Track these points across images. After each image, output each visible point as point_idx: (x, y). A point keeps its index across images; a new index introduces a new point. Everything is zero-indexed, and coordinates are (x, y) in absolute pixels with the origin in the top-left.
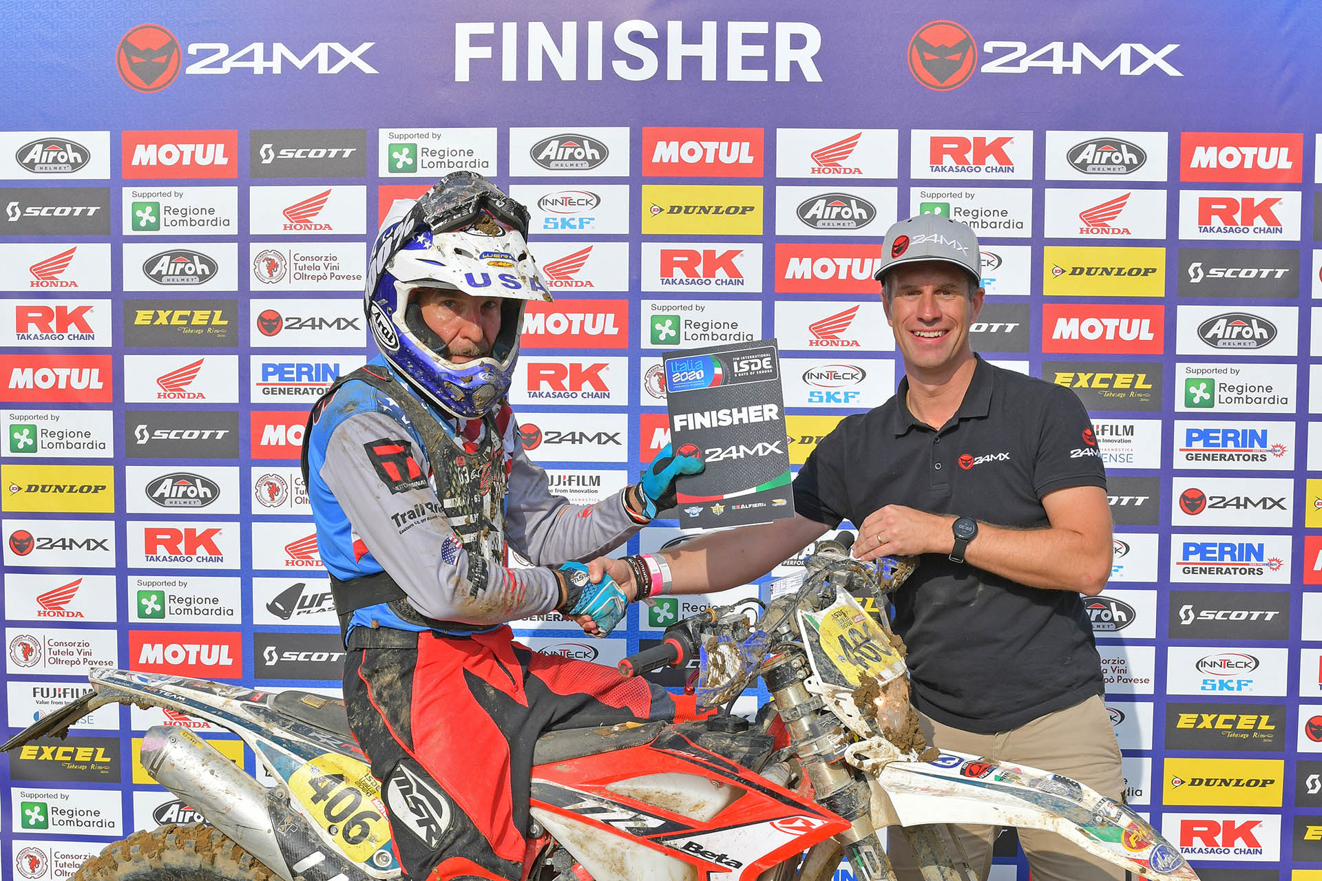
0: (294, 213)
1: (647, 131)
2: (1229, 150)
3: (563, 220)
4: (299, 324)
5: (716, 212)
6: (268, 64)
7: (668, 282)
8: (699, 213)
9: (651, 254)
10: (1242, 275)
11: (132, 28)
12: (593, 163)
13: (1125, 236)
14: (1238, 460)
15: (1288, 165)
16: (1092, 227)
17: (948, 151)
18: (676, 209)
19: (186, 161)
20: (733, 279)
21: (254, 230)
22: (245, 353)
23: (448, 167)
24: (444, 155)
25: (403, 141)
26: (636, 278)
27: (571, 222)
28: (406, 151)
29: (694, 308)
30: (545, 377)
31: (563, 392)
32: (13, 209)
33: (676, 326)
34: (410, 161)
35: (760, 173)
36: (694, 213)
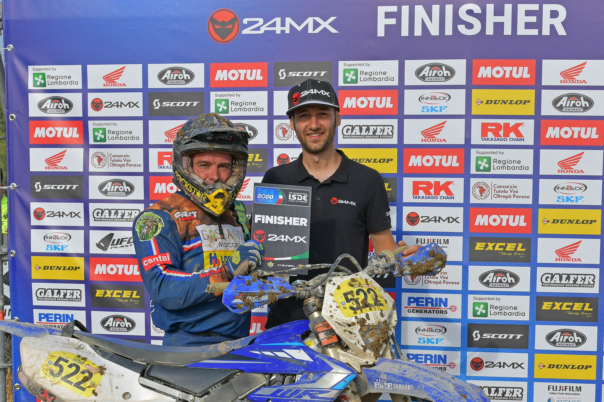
1: (475, 61)
3: (431, 107)
5: (510, 103)
6: (283, 28)
7: (485, 139)
8: (502, 104)
9: (476, 124)
11: (215, 11)
12: (447, 78)
18: (490, 101)
19: (242, 78)
20: (519, 138)
21: (275, 114)
23: (374, 80)
24: (371, 75)
25: (351, 67)
26: (468, 138)
27: (435, 108)
28: (352, 72)
29: (498, 153)
30: (421, 188)
31: (430, 196)
32: (156, 103)
33: (489, 162)
34: (354, 78)
35: (533, 83)
36: (499, 104)
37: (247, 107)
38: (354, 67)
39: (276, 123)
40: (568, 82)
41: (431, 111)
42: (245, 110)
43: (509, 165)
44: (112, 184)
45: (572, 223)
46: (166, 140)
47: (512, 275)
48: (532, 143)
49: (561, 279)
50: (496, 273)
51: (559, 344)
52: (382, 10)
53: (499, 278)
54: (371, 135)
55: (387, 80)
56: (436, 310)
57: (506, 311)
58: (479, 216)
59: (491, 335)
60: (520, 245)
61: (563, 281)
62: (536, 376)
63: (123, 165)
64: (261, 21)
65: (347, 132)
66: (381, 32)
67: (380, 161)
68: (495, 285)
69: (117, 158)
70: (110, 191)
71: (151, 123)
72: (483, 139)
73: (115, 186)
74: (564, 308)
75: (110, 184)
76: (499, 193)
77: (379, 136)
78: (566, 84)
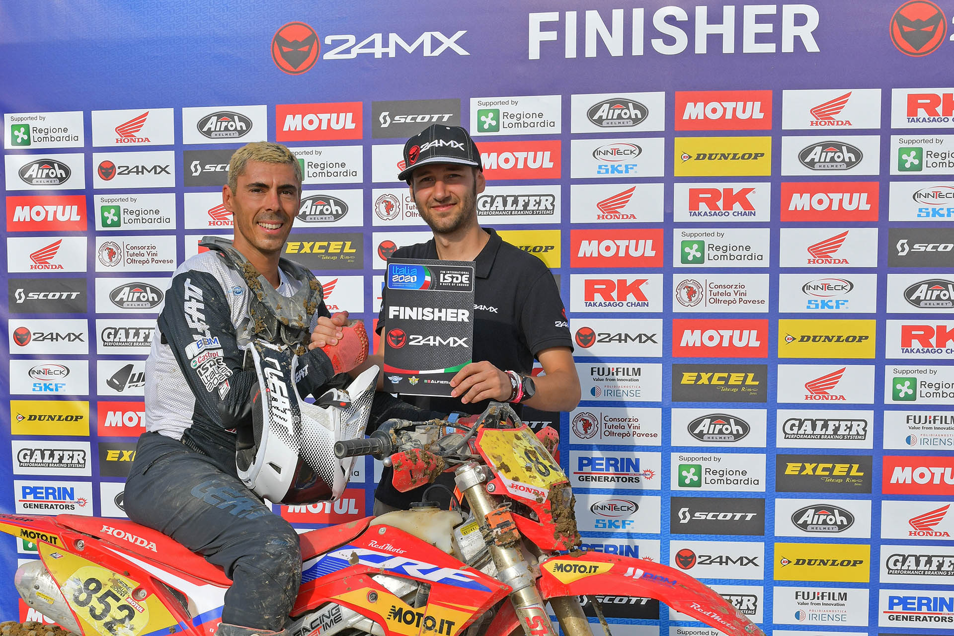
1: (679, 95)
3: (612, 166)
5: (734, 158)
6: (385, 50)
7: (695, 214)
8: (720, 159)
9: (682, 192)
11: (283, 26)
12: (636, 121)
17: (922, 105)
18: (702, 156)
19: (324, 127)
20: (747, 211)
21: (375, 180)
22: (369, 274)
23: (524, 127)
24: (520, 118)
25: (488, 107)
26: (670, 212)
27: (618, 168)
28: (491, 115)
29: (716, 234)
30: (598, 291)
31: (612, 302)
32: (195, 166)
33: (702, 249)
34: (494, 123)
36: (716, 159)
37: (332, 170)
38: (493, 107)
39: (376, 193)
40: (823, 123)
41: (613, 172)
42: (329, 174)
43: (732, 253)
44: (130, 290)
45: (830, 340)
46: (210, 222)
47: (738, 422)
48: (767, 219)
49: (814, 427)
50: (714, 419)
51: (813, 528)
52: (535, 19)
53: (718, 427)
54: (521, 211)
55: (544, 126)
56: (622, 476)
57: (729, 477)
58: (687, 333)
59: (707, 515)
60: (751, 376)
61: (818, 431)
62: (776, 577)
63: (146, 262)
64: (352, 39)
65: (484, 206)
66: (534, 53)
67: (534, 250)
68: (712, 437)
69: (137, 251)
70: (127, 301)
71: (187, 196)
72: (692, 214)
73: (134, 293)
74: (819, 472)
75: (127, 290)
76: (717, 297)
77: (533, 211)
78: (819, 127)
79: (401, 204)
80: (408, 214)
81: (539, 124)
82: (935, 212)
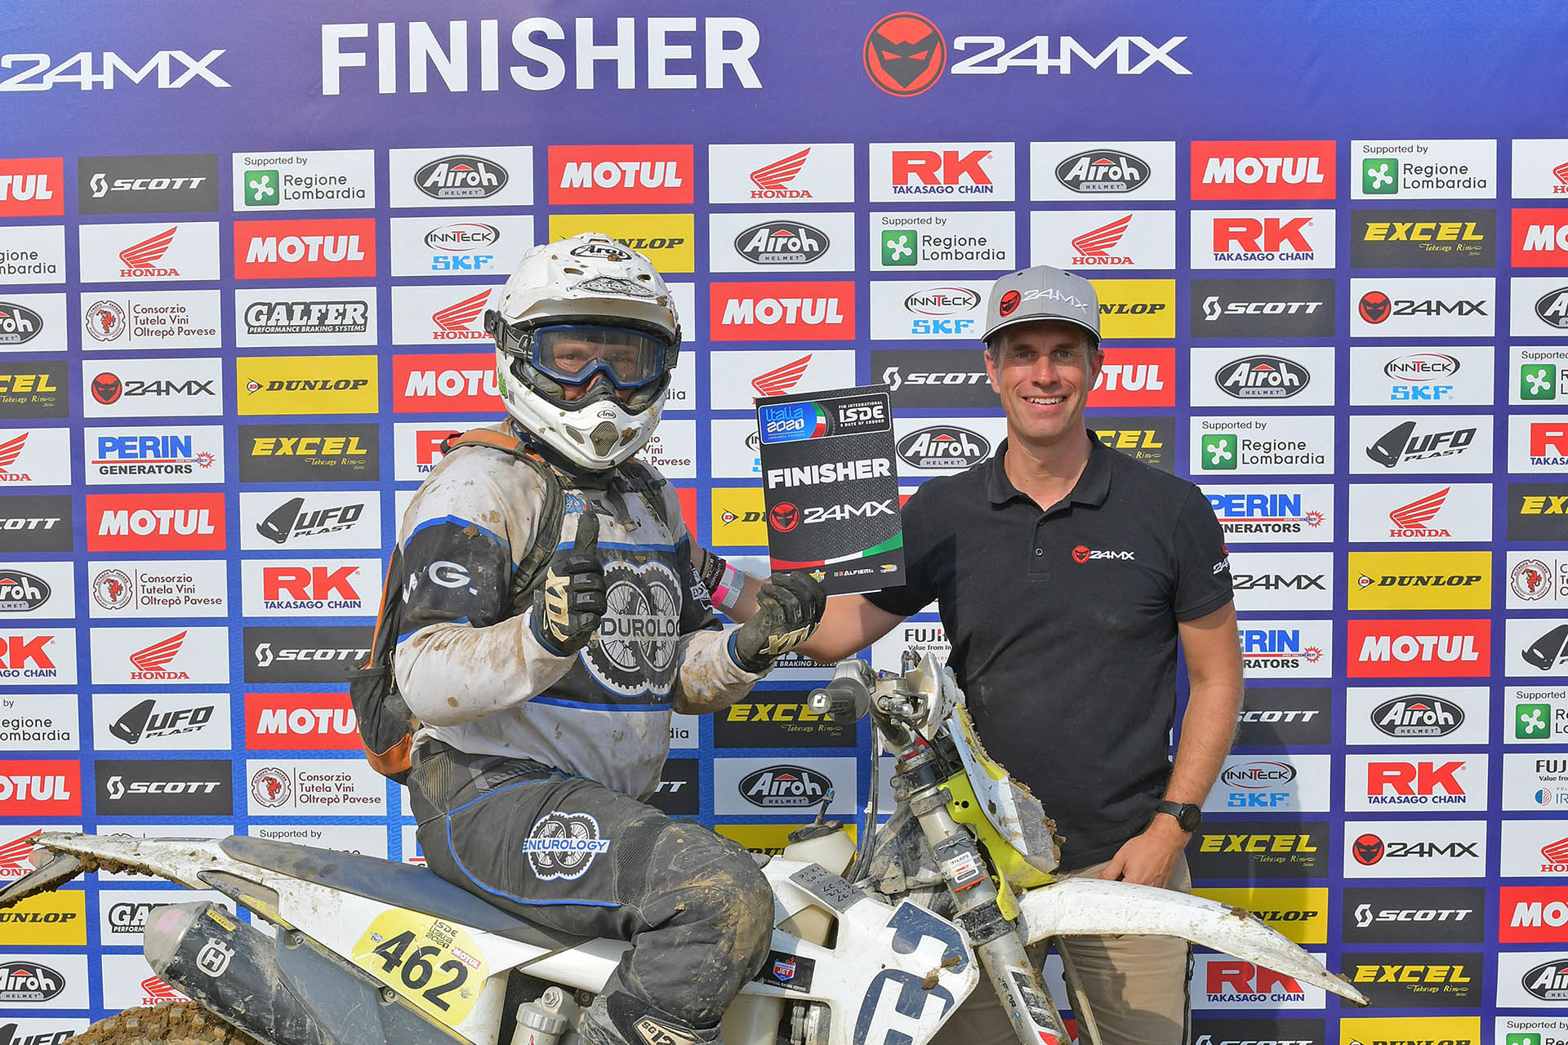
0: (132, 257)
1: (554, 151)
2: (1249, 161)
3: (455, 259)
4: (142, 389)
5: (639, 246)
6: (98, 78)
10: (1267, 310)
12: (490, 190)
13: (1127, 266)
14: (1267, 531)
15: (1319, 179)
16: (1088, 256)
17: (914, 169)
19: (3, 196)
21: (85, 278)
22: (77, 425)
23: (317, 197)
24: (311, 184)
25: (261, 168)
27: (464, 261)
28: (265, 179)
30: (436, 447)
34: (270, 192)
35: (689, 199)
37: (16, 264)
38: (269, 167)
39: (87, 300)
40: (769, 194)
41: (456, 267)
42: (12, 270)
48: (693, 335)
51: (771, 802)
52: (331, 34)
54: (315, 326)
55: (348, 197)
64: (44, 60)
65: (258, 319)
66: (331, 86)
67: (337, 386)
74: (778, 717)
77: (334, 326)
78: (764, 200)
79: (127, 316)
80: (139, 332)
81: (340, 194)
82: (938, 326)
